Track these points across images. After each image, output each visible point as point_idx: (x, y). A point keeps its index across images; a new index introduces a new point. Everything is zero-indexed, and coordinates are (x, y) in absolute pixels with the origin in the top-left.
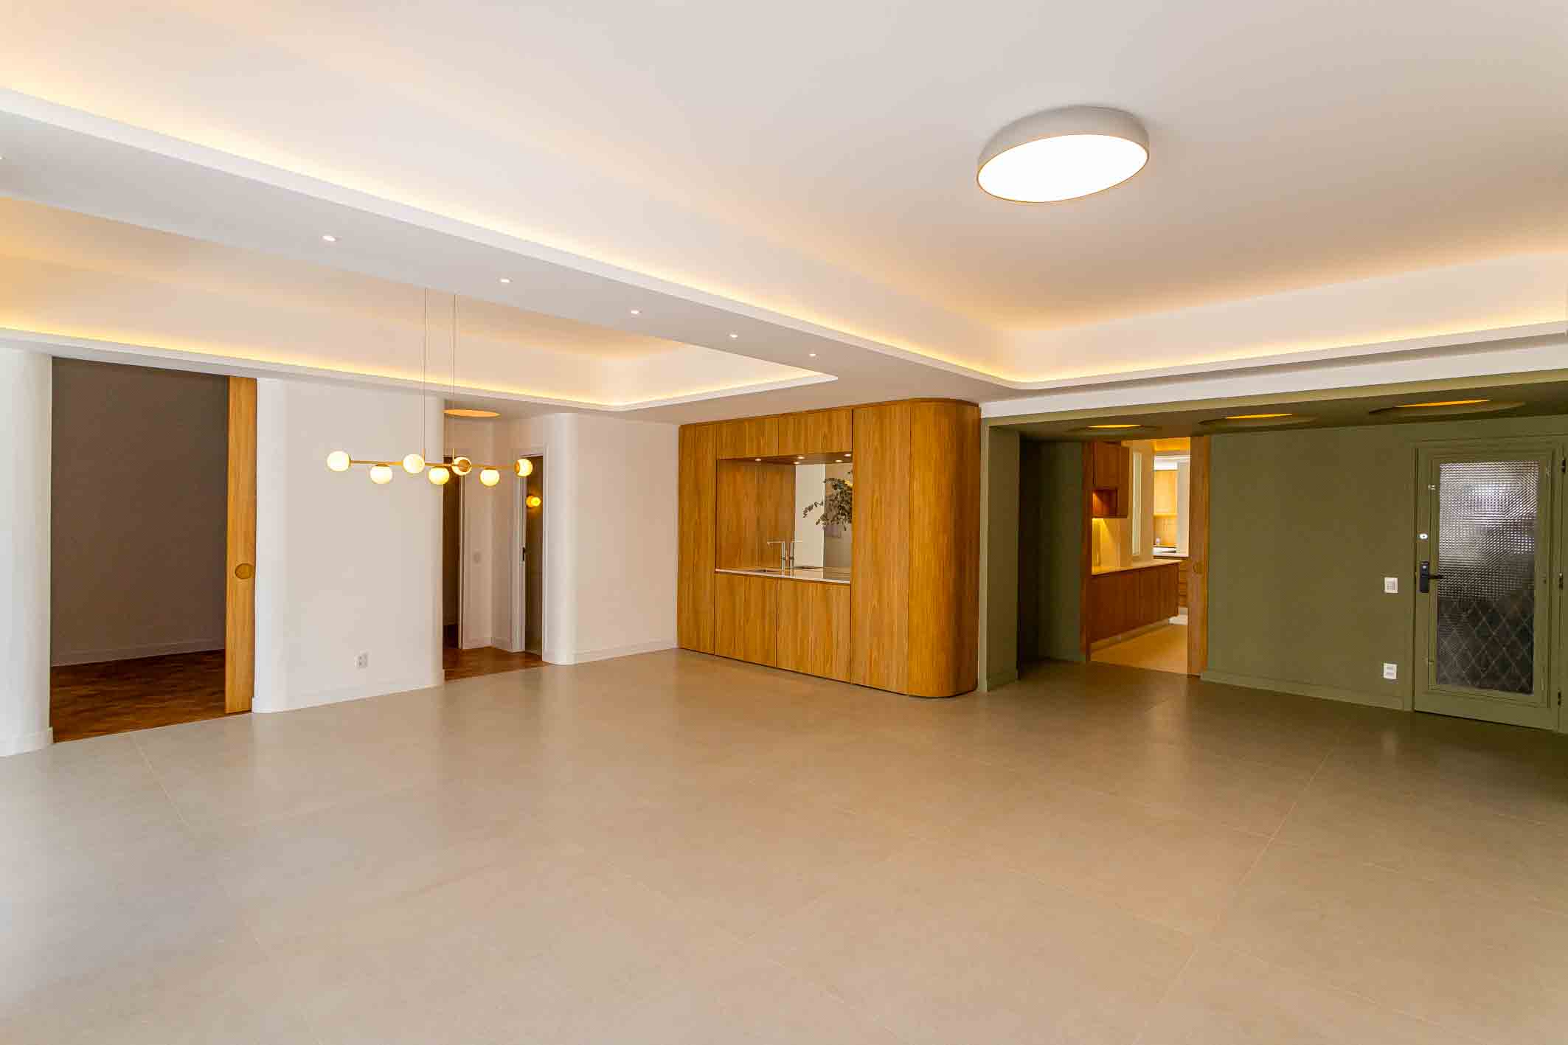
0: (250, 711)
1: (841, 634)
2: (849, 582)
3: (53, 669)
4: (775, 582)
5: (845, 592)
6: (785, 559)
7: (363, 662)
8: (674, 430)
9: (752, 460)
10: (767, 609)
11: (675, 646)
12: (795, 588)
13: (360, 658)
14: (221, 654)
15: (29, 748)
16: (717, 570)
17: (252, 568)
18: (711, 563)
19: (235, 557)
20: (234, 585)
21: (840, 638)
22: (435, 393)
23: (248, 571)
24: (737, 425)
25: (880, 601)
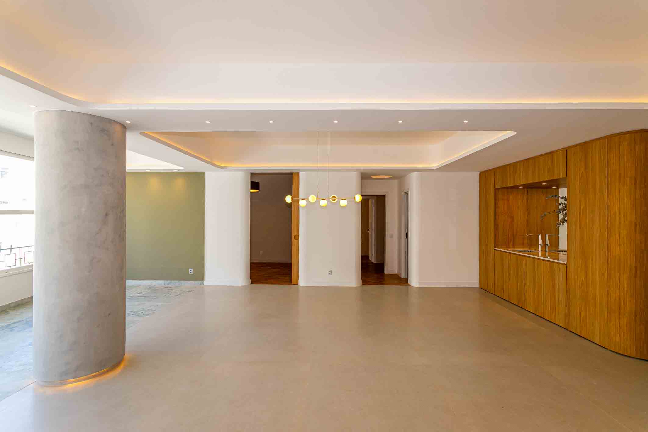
0: (298, 284)
1: (561, 296)
2: (565, 263)
3: (251, 263)
4: (523, 258)
5: (563, 268)
6: (540, 245)
7: (330, 273)
8: (475, 176)
9: (517, 187)
10: (519, 274)
11: (477, 286)
12: (534, 263)
13: (330, 271)
14: (291, 264)
15: (244, 284)
16: (495, 249)
17: (299, 236)
18: (493, 244)
19: (294, 233)
20: (294, 241)
21: (561, 299)
22: (356, 170)
23: (297, 237)
24: (503, 169)
25: (586, 277)
